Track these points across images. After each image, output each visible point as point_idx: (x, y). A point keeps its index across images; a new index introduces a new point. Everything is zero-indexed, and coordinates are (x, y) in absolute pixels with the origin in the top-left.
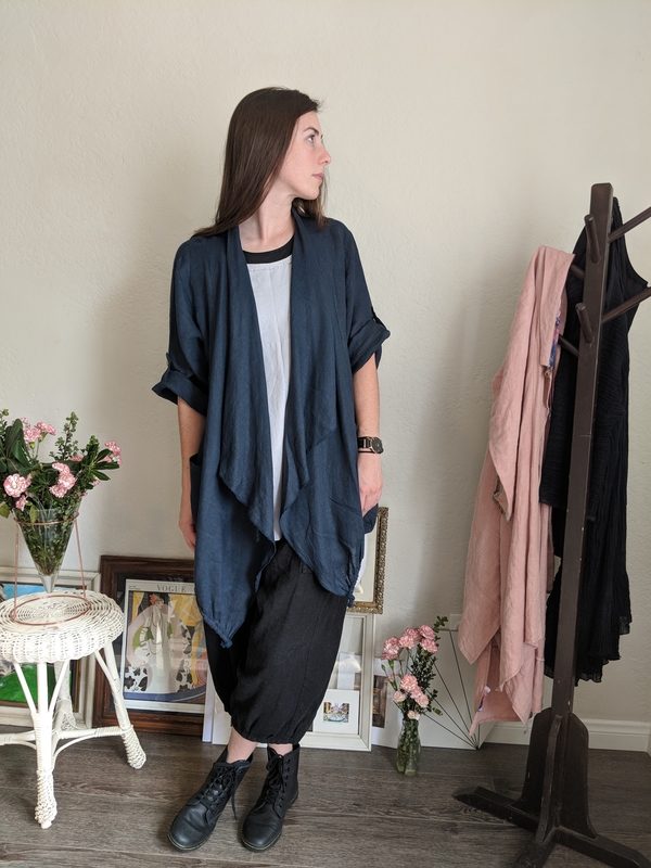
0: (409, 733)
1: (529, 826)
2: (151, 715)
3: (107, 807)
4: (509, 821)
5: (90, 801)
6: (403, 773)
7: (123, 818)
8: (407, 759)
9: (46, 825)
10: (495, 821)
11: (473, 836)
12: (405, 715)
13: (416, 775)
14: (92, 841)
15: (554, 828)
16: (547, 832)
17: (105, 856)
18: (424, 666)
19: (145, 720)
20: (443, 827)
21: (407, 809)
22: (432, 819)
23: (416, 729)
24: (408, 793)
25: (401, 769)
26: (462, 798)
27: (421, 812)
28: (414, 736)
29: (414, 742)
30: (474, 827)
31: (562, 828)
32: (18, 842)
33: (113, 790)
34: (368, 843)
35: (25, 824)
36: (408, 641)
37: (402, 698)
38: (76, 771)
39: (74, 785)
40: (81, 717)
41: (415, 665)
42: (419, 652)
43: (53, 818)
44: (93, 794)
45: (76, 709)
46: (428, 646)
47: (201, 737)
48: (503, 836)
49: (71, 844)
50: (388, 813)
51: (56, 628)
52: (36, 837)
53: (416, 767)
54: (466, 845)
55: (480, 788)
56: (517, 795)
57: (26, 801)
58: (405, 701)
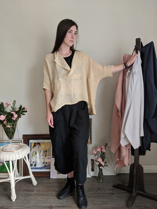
0: (100, 172)
1: (131, 192)
2: (37, 173)
3: (28, 195)
4: (126, 191)
5: (24, 194)
6: (100, 182)
7: (32, 197)
8: (100, 178)
9: (14, 200)
10: (122, 191)
11: (118, 195)
12: (99, 168)
13: (103, 182)
14: (25, 203)
15: (137, 192)
16: (135, 193)
17: (29, 207)
18: (103, 155)
19: (36, 174)
20: (110, 194)
21: (101, 190)
22: (107, 192)
23: (102, 171)
24: (101, 187)
25: (99, 181)
26: (114, 186)
27: (105, 190)
28: (102, 173)
29: (102, 174)
30: (117, 193)
31: (138, 191)
32: (7, 205)
33: (30, 191)
34: (92, 199)
35: (8, 201)
36: (99, 150)
37: (98, 163)
38: (20, 187)
39: (20, 191)
40: (20, 175)
41: (101, 155)
42: (101, 152)
43: (15, 199)
44: (25, 192)
45: (19, 172)
46: (104, 151)
47: (50, 177)
48: (125, 194)
49: (20, 205)
50: (97, 191)
51: (14, 152)
52: (11, 204)
53: (103, 180)
54: (116, 197)
55: (118, 184)
56: (127, 185)
57: (8, 195)
58: (99, 164)
